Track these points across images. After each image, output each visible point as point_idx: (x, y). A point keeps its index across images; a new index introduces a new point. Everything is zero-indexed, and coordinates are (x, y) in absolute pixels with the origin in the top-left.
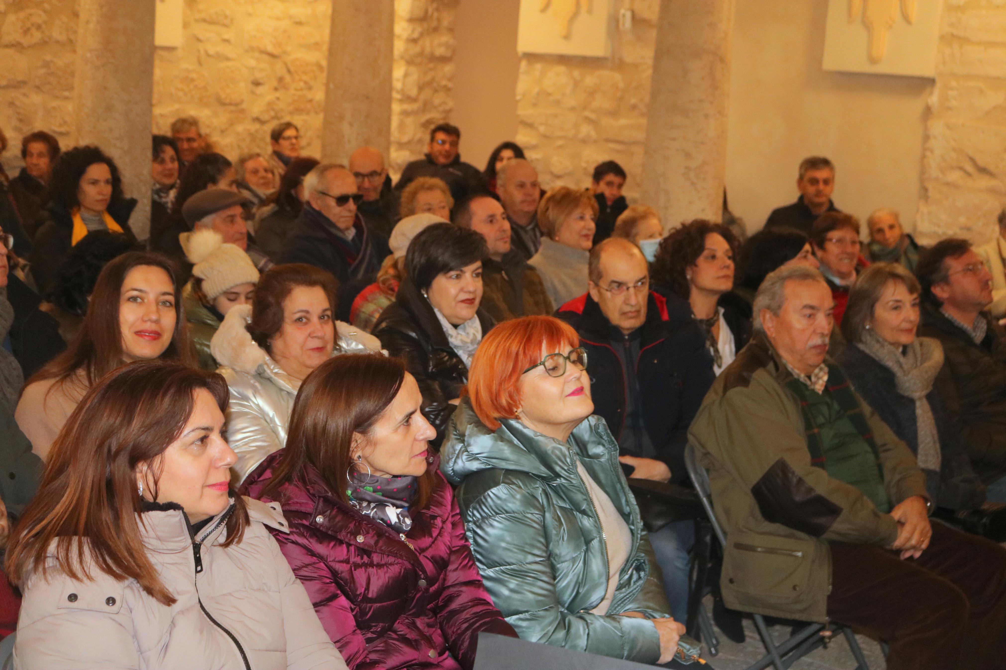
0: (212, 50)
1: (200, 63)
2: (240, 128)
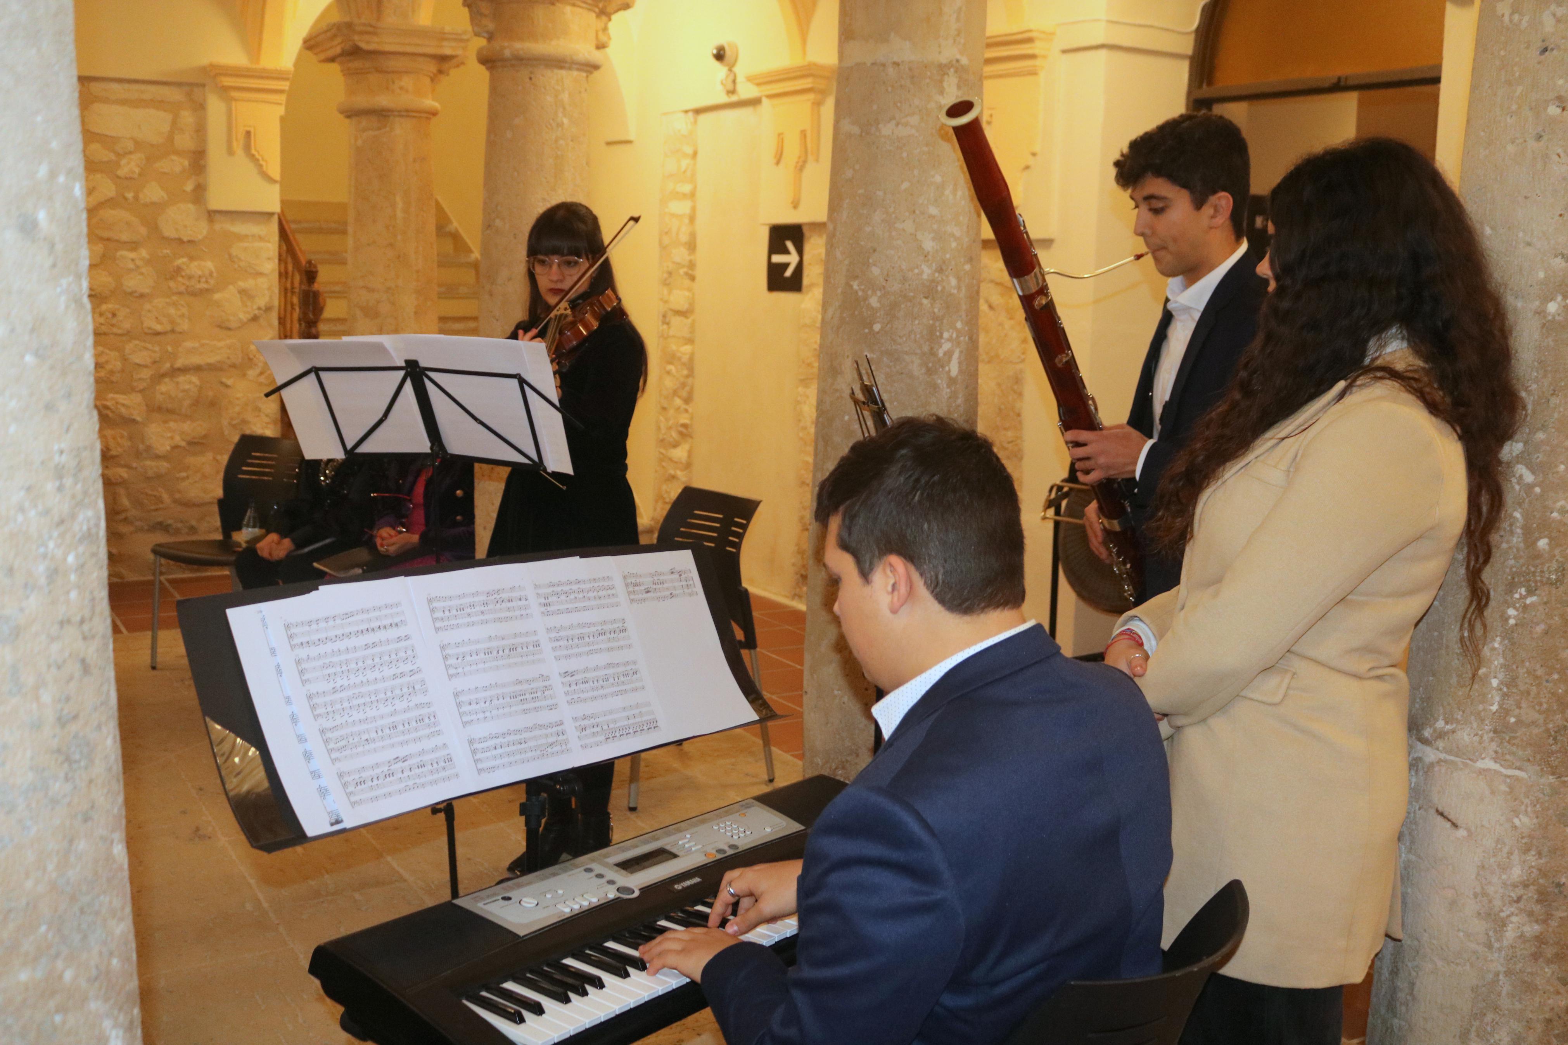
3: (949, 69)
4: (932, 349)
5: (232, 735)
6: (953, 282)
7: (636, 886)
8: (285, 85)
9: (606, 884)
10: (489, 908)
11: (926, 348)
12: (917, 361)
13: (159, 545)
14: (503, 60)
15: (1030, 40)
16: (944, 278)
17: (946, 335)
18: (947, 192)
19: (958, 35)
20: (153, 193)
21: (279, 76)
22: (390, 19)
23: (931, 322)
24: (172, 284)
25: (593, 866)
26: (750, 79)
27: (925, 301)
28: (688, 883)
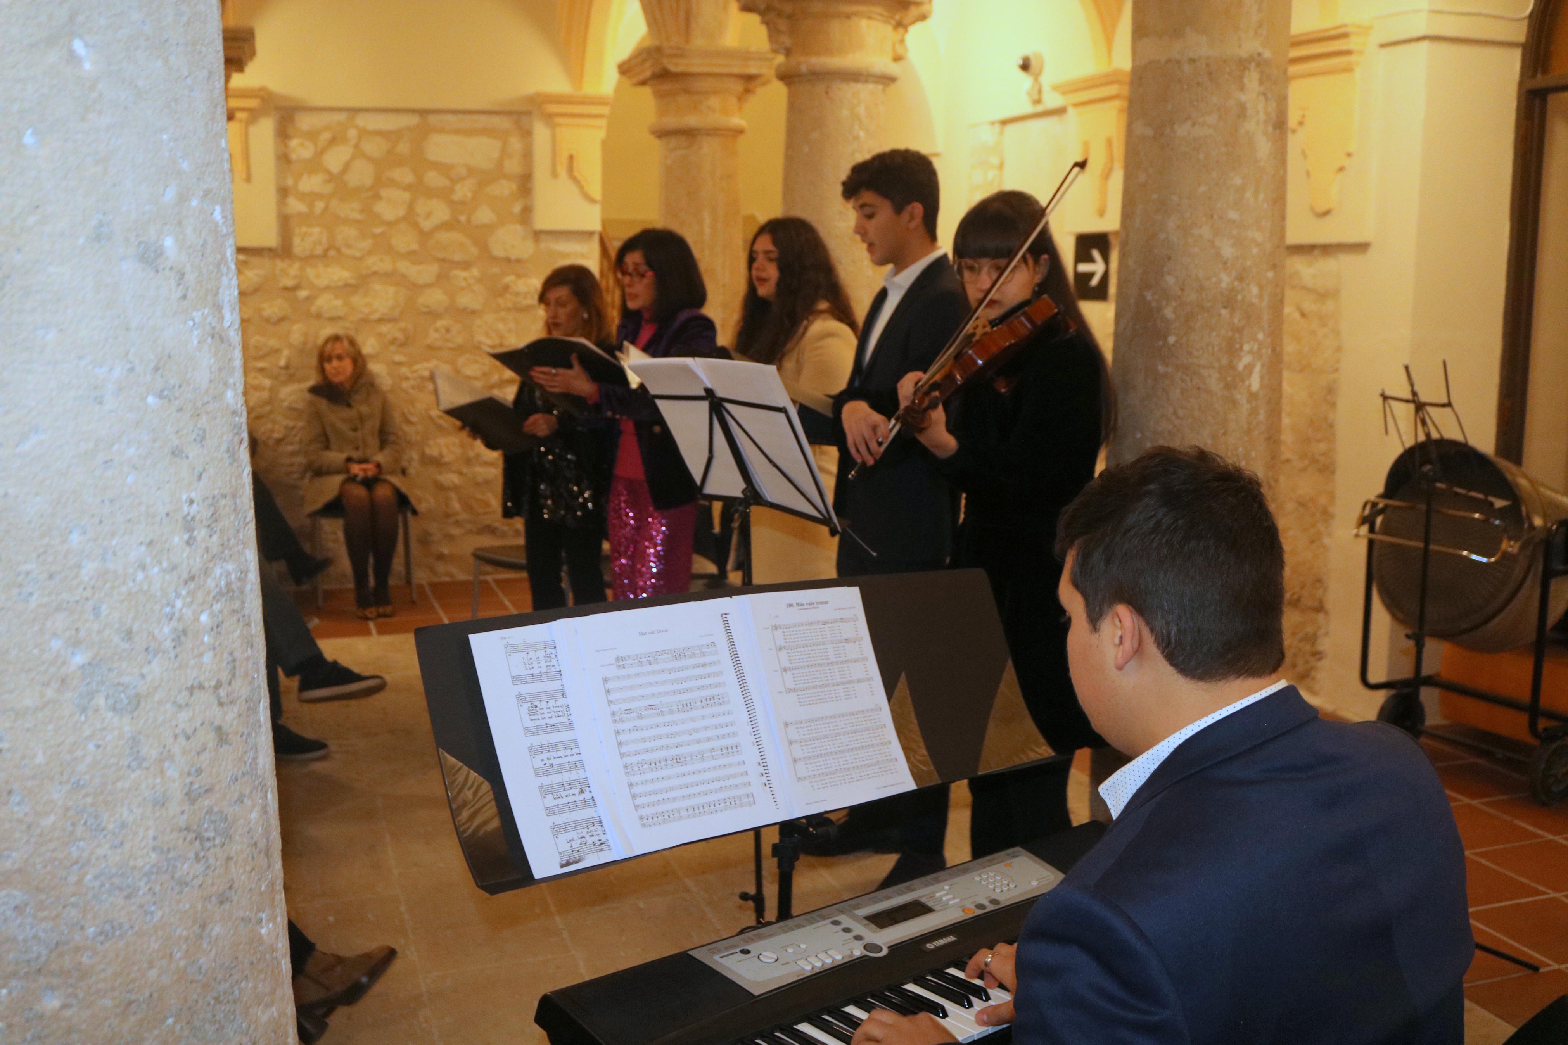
3: (1250, 63)
4: (1231, 361)
5: (465, 768)
6: (1255, 290)
7: (884, 944)
8: (605, 110)
9: (853, 940)
10: (724, 961)
11: (1224, 361)
12: (1215, 375)
13: (480, 549)
14: (800, 75)
15: (1345, 35)
16: (1245, 286)
17: (1246, 347)
18: (1249, 195)
19: (1260, 26)
20: (484, 215)
21: (600, 101)
22: (698, 42)
23: (1230, 334)
24: (500, 301)
25: (841, 918)
26: (1055, 88)
27: (1224, 312)
28: (941, 942)
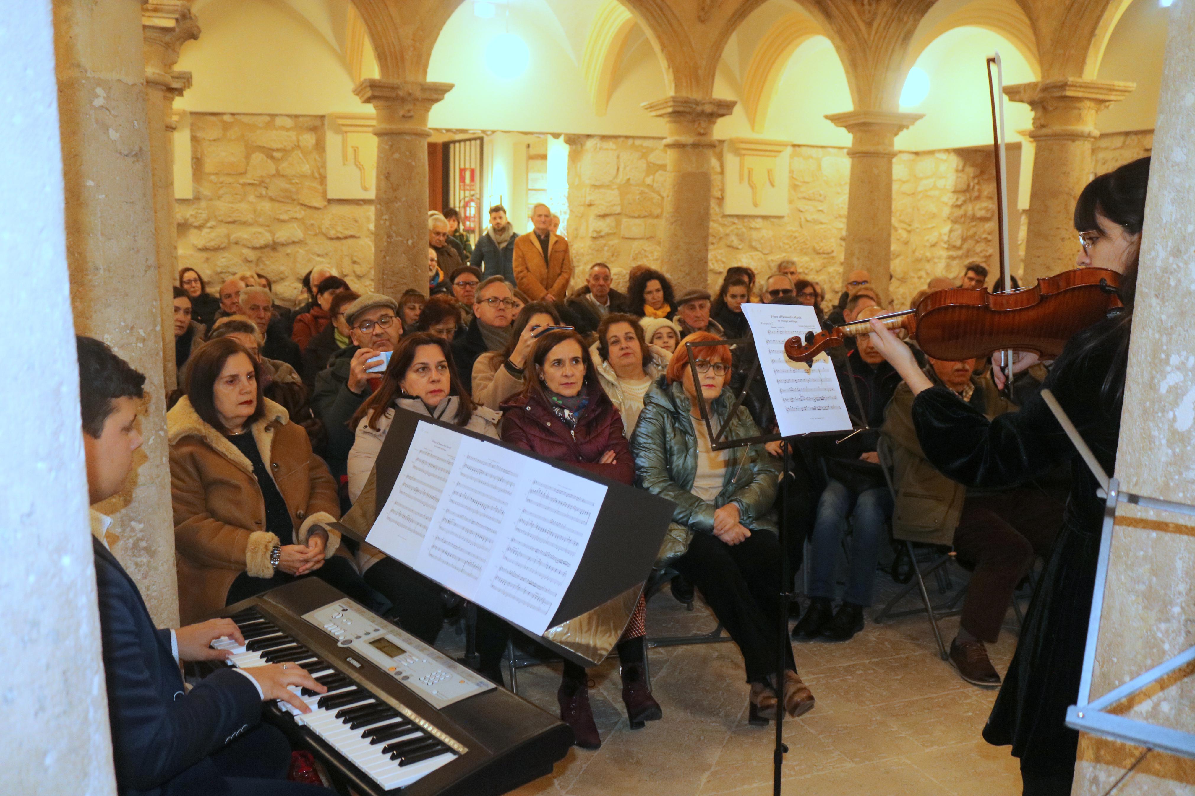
0: (809, 218)
1: (801, 227)
2: (831, 269)
4: (1153, 378)
16: (1181, 264)
17: (1174, 360)
23: (1157, 336)
